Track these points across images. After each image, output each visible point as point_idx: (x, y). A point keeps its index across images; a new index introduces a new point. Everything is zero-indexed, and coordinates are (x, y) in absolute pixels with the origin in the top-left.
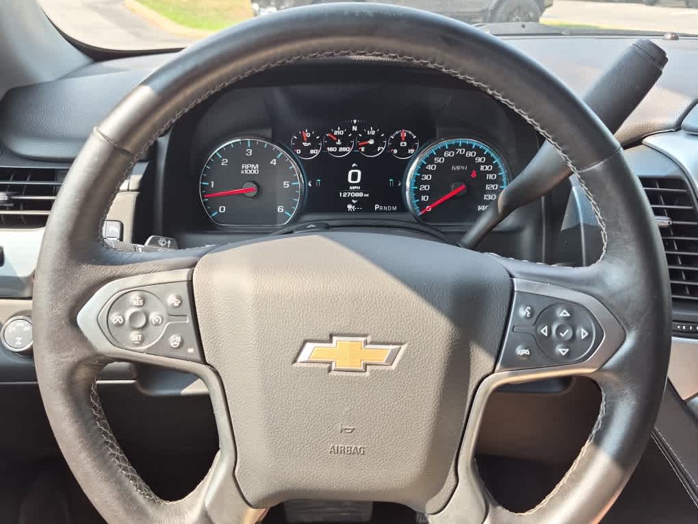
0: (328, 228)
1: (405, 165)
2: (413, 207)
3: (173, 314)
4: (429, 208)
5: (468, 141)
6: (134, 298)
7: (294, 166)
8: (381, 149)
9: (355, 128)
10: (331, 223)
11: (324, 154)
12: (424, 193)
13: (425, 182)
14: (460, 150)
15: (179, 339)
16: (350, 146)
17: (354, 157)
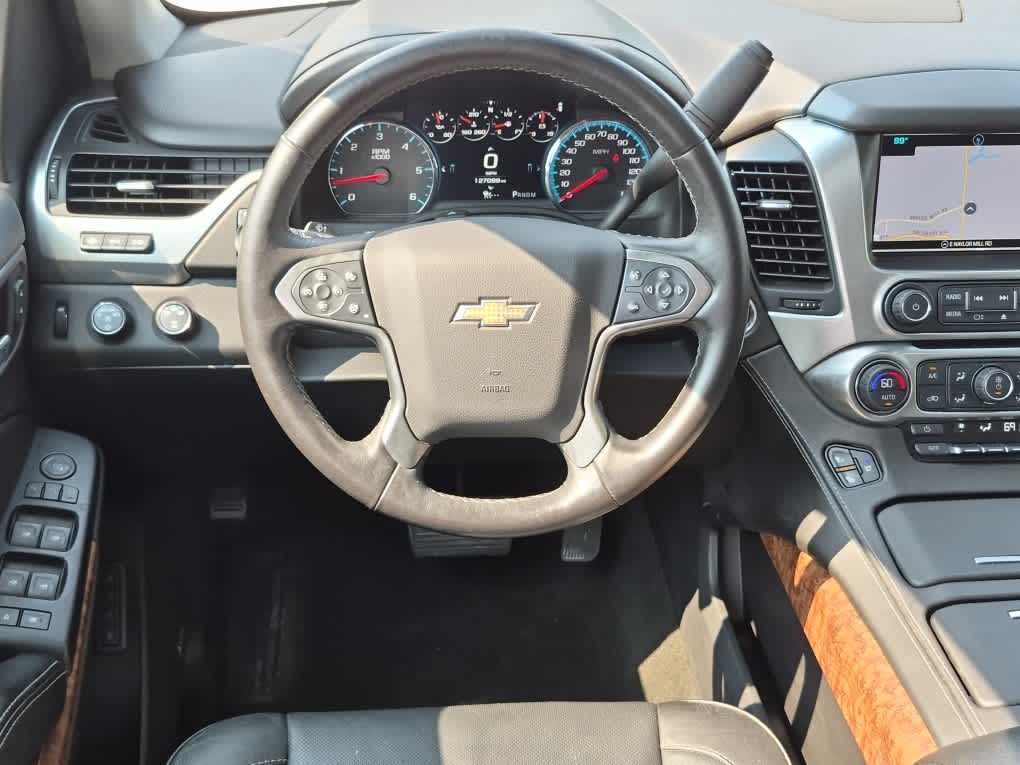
0: (468, 215)
1: (544, 149)
2: (553, 194)
3: (351, 287)
4: (569, 195)
5: (609, 123)
6: (319, 276)
7: (427, 150)
8: (519, 132)
9: (491, 110)
10: (470, 210)
11: (458, 137)
12: (565, 178)
13: (565, 167)
14: (601, 133)
15: (356, 307)
16: (486, 128)
17: (491, 140)
